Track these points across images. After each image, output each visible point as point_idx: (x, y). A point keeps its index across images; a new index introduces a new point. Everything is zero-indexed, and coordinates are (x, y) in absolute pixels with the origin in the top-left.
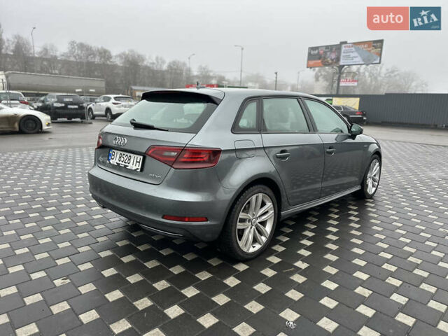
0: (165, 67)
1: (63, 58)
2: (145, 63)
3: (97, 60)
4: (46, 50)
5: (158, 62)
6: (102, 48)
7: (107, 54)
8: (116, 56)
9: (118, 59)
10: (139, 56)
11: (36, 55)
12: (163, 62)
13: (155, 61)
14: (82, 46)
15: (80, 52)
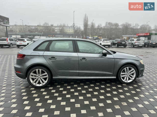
0: (139, 27)
1: (103, 28)
2: (131, 27)
3: (114, 27)
4: (99, 26)
5: (136, 26)
6: (116, 23)
7: (117, 25)
8: (120, 25)
9: (121, 26)
10: (129, 24)
11: (96, 28)
12: (138, 25)
13: (135, 26)
14: (109, 23)
15: (108, 25)
